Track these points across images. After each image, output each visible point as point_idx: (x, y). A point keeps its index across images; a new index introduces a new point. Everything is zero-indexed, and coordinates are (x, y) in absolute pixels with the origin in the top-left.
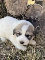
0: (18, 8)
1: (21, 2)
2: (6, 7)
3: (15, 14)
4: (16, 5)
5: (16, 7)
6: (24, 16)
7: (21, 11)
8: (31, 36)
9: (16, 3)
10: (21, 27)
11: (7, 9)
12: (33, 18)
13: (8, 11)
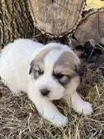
0: (58, 17)
1: (68, 3)
2: (32, 14)
3: (52, 30)
4: (55, 9)
5: (54, 14)
6: (73, 37)
7: (65, 24)
8: (69, 77)
9: (55, 4)
11: (33, 18)
12: (93, 45)
13: (34, 23)
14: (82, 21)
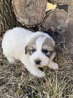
0: (32, 15)
1: (37, 7)
2: (16, 14)
4: (30, 10)
5: (30, 13)
6: (41, 26)
7: (36, 19)
9: (30, 7)
10: (35, 40)
11: (17, 16)
13: (18, 19)
14: (46, 17)
